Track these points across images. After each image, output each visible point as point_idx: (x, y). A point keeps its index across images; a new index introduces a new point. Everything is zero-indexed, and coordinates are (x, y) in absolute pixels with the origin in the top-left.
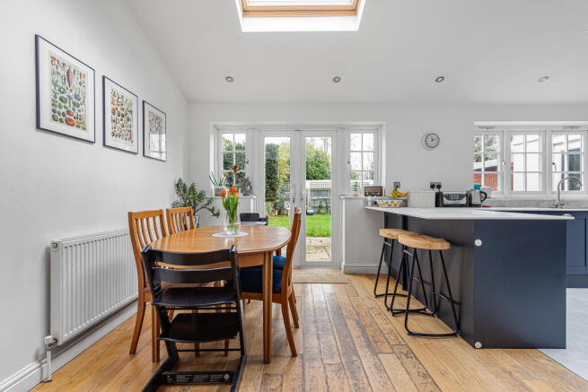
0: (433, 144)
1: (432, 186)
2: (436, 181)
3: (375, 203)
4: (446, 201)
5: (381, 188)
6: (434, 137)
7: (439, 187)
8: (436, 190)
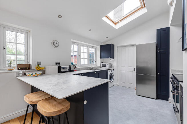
0: (57, 45)
1: (56, 64)
2: (58, 61)
3: (25, 74)
4: (62, 70)
5: (29, 65)
6: (57, 42)
7: (59, 64)
8: (58, 65)
